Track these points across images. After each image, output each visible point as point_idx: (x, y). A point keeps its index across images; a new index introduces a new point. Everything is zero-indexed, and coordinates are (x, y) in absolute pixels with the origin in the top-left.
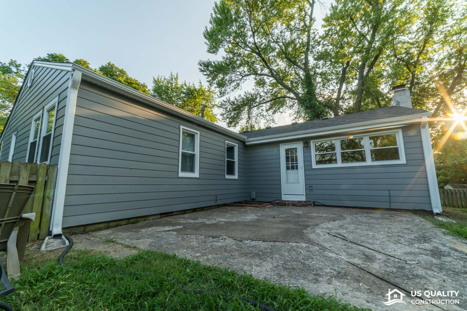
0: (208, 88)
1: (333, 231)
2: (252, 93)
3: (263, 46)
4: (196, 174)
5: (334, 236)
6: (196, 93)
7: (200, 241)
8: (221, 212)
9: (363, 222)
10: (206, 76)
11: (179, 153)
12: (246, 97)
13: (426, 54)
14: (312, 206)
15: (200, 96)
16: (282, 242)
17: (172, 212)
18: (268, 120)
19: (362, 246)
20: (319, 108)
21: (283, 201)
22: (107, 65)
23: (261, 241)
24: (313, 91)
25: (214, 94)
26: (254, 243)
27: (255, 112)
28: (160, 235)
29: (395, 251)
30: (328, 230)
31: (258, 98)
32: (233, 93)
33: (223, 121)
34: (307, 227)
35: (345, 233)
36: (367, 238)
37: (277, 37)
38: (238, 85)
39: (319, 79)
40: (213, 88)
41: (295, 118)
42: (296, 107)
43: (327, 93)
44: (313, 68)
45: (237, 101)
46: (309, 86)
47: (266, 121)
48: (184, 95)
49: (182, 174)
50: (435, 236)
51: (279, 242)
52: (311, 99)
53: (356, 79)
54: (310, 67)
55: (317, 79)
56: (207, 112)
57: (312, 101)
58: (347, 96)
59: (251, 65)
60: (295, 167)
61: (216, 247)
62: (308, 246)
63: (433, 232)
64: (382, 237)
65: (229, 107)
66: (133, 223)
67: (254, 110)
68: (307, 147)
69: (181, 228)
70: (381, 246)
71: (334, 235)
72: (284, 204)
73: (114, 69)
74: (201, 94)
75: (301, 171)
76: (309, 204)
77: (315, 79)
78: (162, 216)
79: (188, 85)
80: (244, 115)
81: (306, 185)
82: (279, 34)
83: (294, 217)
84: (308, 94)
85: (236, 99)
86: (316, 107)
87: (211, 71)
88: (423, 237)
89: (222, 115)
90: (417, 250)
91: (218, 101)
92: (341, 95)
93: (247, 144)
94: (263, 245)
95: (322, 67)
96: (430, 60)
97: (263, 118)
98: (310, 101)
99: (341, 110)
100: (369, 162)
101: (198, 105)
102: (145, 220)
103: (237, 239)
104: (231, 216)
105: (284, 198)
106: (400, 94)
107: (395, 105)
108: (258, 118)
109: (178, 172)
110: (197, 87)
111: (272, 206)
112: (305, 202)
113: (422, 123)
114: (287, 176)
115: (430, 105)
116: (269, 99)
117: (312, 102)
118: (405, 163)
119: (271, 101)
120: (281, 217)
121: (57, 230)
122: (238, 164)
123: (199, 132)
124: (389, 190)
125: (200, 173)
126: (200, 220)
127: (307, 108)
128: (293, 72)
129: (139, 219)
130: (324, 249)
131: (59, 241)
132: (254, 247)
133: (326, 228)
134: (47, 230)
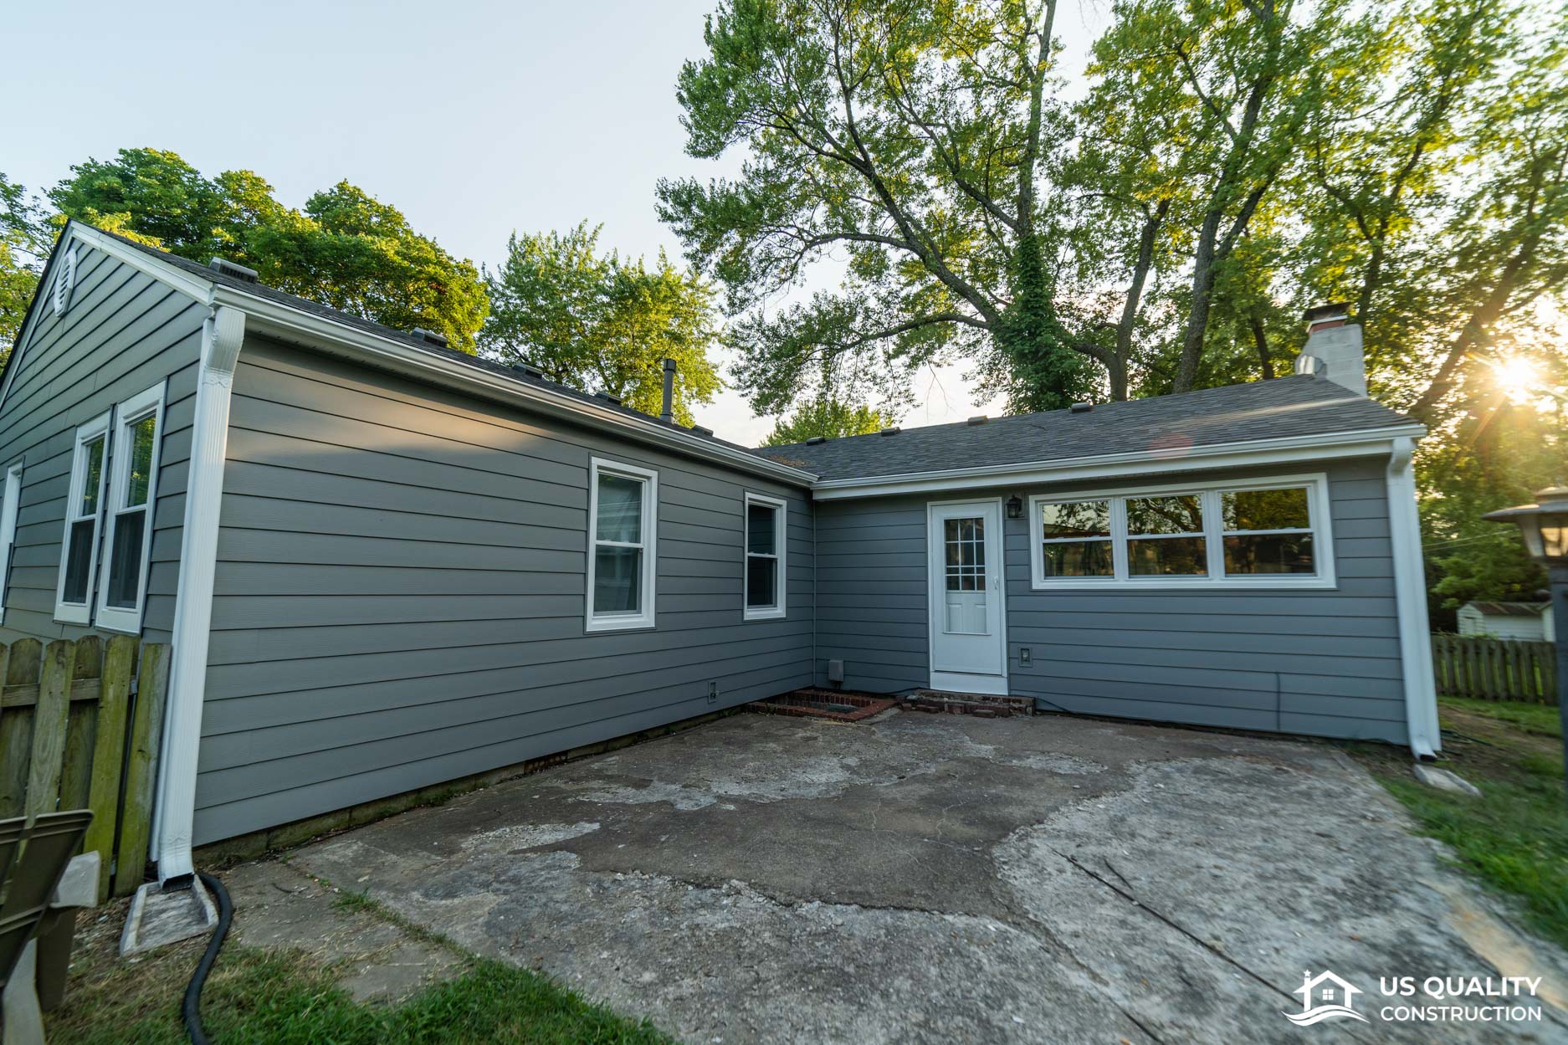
0: (689, 276)
1: (1092, 849)
2: (840, 300)
3: (879, 134)
4: (645, 618)
5: (1092, 875)
6: (647, 293)
7: (656, 902)
8: (728, 742)
9: (1187, 800)
10: (683, 238)
11: (586, 553)
12: (820, 312)
13: (1423, 177)
14: (1026, 713)
15: (663, 302)
16: (923, 910)
17: (565, 753)
18: (890, 392)
19: (1177, 926)
20: (1061, 358)
21: (934, 694)
22: (336, 190)
23: (855, 907)
24: (1044, 301)
25: (708, 298)
26: (833, 916)
27: (849, 364)
28: (523, 871)
29: (1277, 950)
30: (1073, 844)
31: (859, 319)
32: (774, 297)
33: (740, 392)
34: (1005, 827)
35: (1125, 859)
36: (1194, 883)
37: (930, 106)
38: (794, 268)
39: (1065, 253)
40: (704, 279)
41: (983, 386)
42: (987, 348)
43: (1089, 304)
44: (1046, 212)
45: (788, 328)
46: (1032, 283)
47: (884, 398)
48: (606, 299)
49: (597, 622)
50: (1408, 876)
51: (910, 909)
52: (1037, 328)
53: (1189, 253)
54: (1037, 212)
55: (1061, 249)
56: (686, 359)
57: (1040, 335)
58: (1155, 314)
59: (837, 199)
60: (975, 583)
61: (708, 937)
62: (1006, 931)
63: (1403, 855)
64: (1243, 878)
65: (760, 345)
66: (433, 805)
67: (845, 358)
68: (1016, 516)
69: (594, 834)
70: (1237, 926)
71: (1090, 867)
72: (935, 705)
73: (360, 206)
74: (665, 296)
75: (995, 596)
76: (1020, 709)
77: (1052, 253)
78: (531, 767)
79: (621, 263)
80: (811, 377)
81: (1009, 643)
82: (938, 96)
83: (968, 778)
84: (1028, 309)
85: (783, 320)
86: (1053, 357)
87: (698, 218)
88: (1370, 883)
89: (736, 372)
90: (1348, 948)
91: (721, 323)
92: (1138, 309)
93: (817, 497)
94: (859, 923)
95: (1076, 210)
96: (1435, 199)
97: (877, 387)
98: (1033, 335)
99: (1134, 361)
100: (1216, 577)
101: (654, 334)
102: (475, 788)
103: (777, 894)
104: (759, 769)
105: (938, 683)
106: (1329, 338)
107: (1310, 371)
108: (858, 384)
109: (584, 617)
110: (652, 270)
111: (895, 711)
112: (1006, 700)
113: (1393, 460)
114: (949, 611)
115: (1425, 350)
116: (895, 324)
117: (1038, 339)
118: (1333, 586)
119: (901, 329)
120: (923, 779)
121: (175, 861)
122: (788, 566)
123: (654, 474)
124: (1277, 673)
125: (657, 613)
126: (657, 793)
127: (1020, 358)
128: (980, 225)
129: (453, 788)
130: (1054, 945)
131: (182, 901)
132: (831, 936)
133: (1067, 837)
134: (141, 861)
